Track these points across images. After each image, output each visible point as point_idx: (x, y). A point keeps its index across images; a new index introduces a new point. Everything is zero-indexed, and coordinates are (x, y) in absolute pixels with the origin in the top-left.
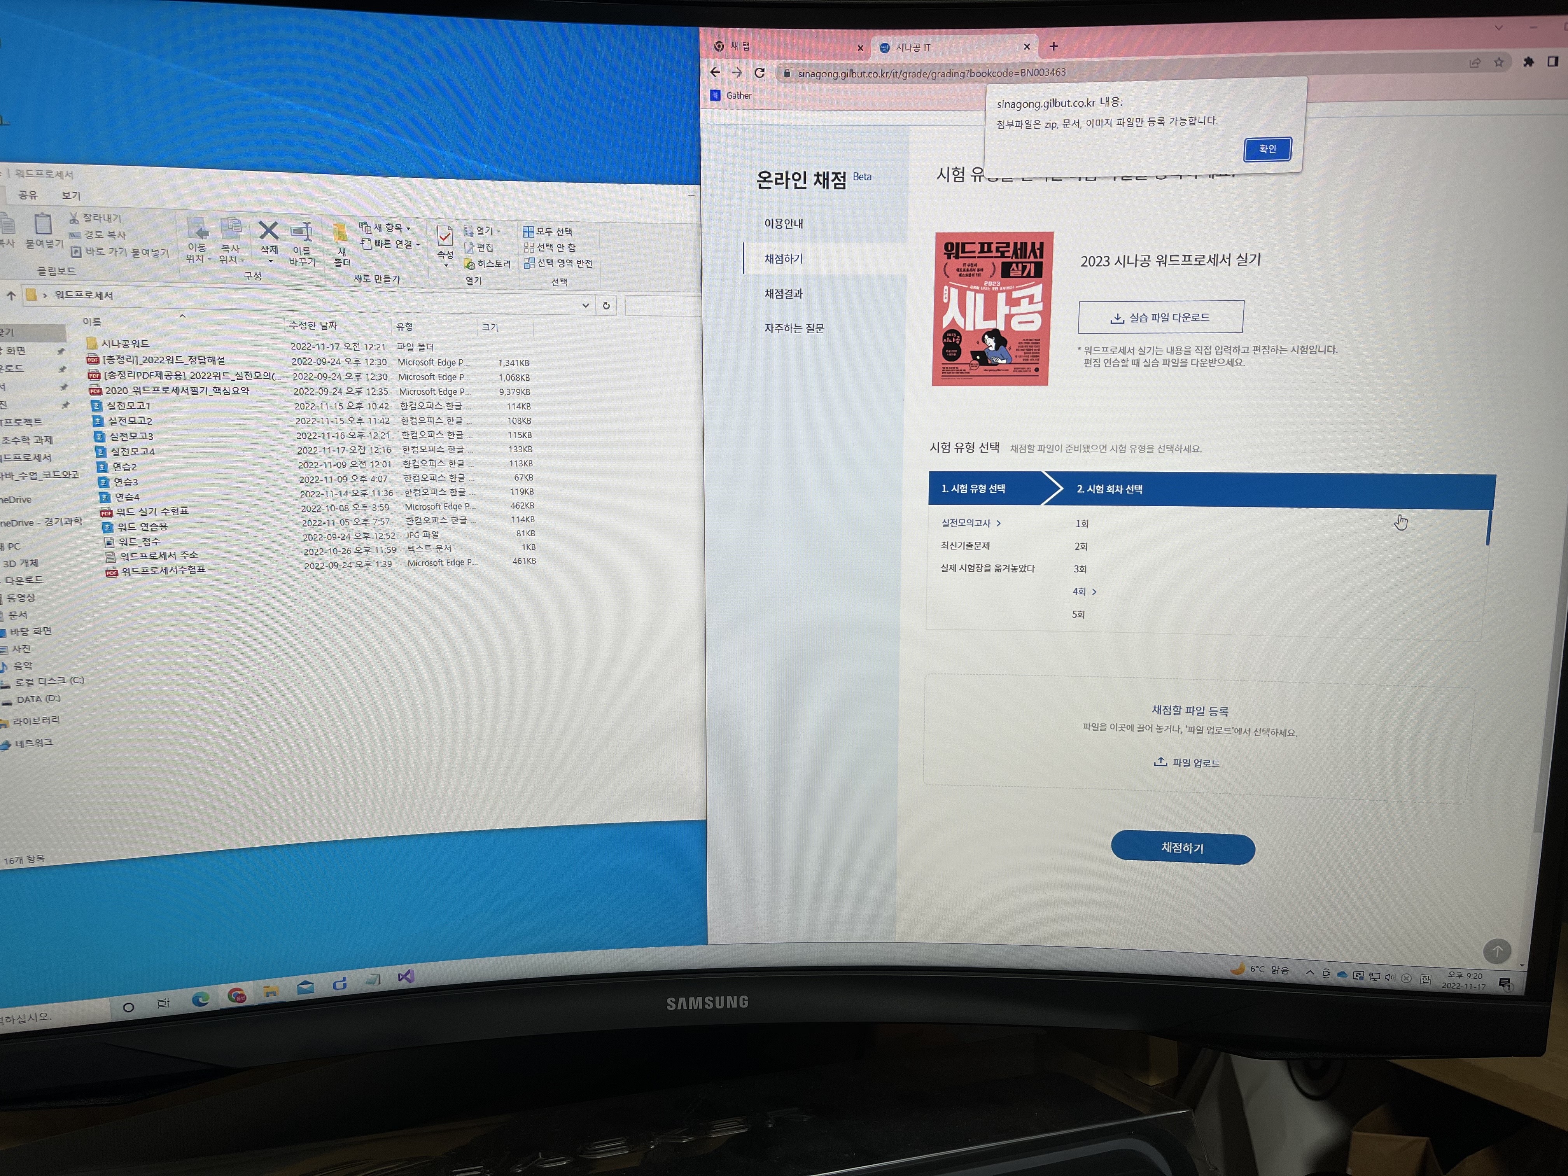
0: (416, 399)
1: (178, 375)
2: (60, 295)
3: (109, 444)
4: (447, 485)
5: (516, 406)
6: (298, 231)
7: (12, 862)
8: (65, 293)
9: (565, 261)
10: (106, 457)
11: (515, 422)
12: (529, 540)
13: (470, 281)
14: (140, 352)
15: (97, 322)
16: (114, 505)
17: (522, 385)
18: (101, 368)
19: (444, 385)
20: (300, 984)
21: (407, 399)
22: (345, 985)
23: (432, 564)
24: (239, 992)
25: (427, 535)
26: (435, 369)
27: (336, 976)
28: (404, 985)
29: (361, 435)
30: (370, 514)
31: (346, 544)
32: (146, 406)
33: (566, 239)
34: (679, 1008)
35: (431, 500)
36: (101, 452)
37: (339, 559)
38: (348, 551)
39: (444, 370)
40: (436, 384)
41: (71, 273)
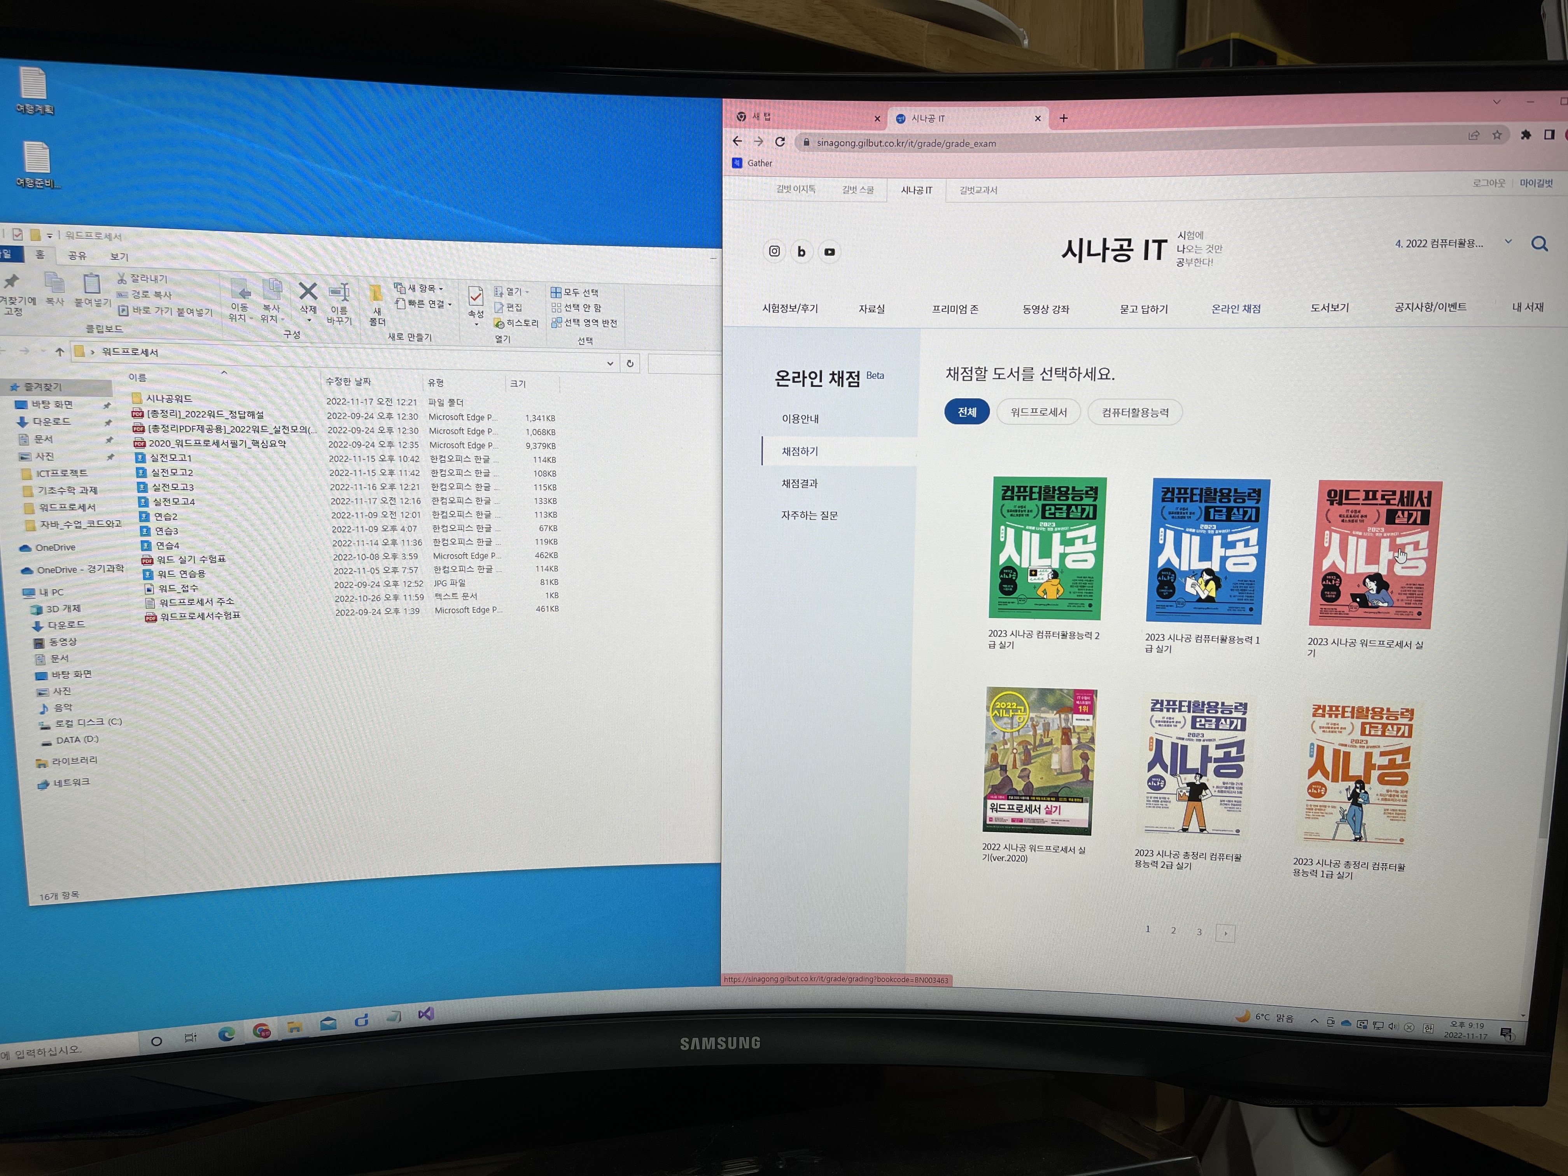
0: (446, 452)
1: (219, 429)
2: (107, 352)
3: (151, 495)
4: (475, 535)
5: (542, 460)
6: (335, 292)
7: (47, 898)
8: (112, 350)
9: (591, 321)
10: (148, 507)
11: (540, 475)
12: (553, 589)
13: (499, 339)
14: (183, 407)
15: (142, 378)
16: (155, 554)
17: (548, 439)
18: (146, 422)
19: (474, 439)
20: (323, 1021)
21: (437, 452)
22: (367, 1022)
23: (458, 611)
24: (264, 1028)
25: (453, 583)
26: (465, 424)
27: (360, 1012)
28: (424, 1022)
29: (392, 487)
30: (399, 563)
31: (376, 591)
32: (187, 458)
33: (592, 300)
34: (692, 1048)
35: (458, 549)
36: (143, 502)
37: (369, 606)
38: (377, 598)
39: (473, 425)
40: (466, 438)
41: (118, 331)
